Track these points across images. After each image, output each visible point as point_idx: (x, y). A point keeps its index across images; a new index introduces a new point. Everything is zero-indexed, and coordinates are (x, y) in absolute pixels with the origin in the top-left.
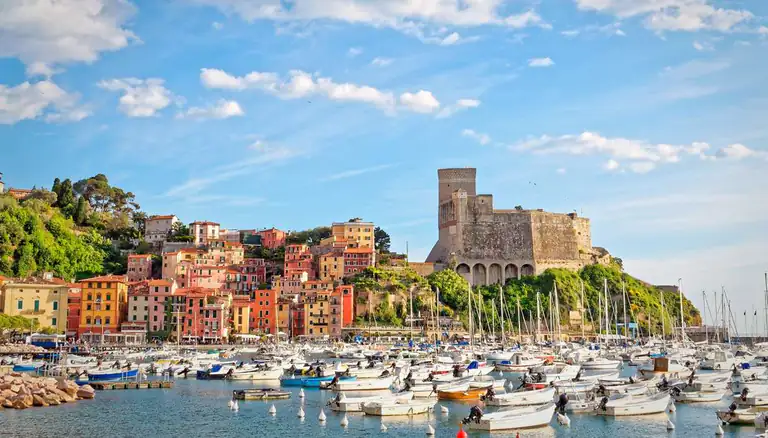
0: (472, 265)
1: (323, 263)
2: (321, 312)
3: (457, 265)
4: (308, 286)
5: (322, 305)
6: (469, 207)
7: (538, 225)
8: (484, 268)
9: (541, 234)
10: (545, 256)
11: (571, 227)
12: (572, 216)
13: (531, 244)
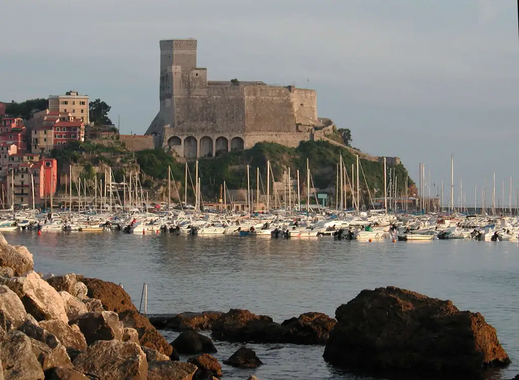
0: (183, 139)
1: (34, 136)
2: (22, 183)
3: (168, 138)
4: (16, 159)
5: (23, 177)
6: (184, 81)
7: (252, 97)
8: (196, 141)
9: (255, 107)
10: (256, 129)
11: (288, 100)
12: (290, 88)
13: (244, 117)
